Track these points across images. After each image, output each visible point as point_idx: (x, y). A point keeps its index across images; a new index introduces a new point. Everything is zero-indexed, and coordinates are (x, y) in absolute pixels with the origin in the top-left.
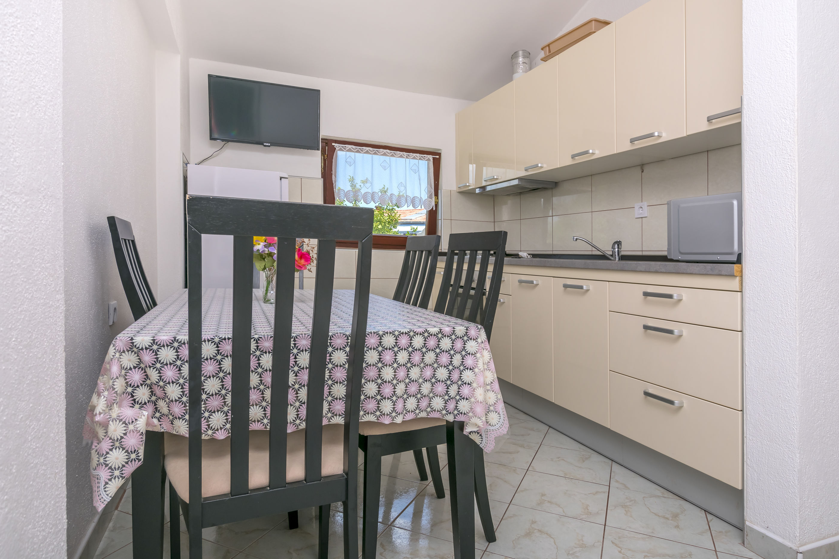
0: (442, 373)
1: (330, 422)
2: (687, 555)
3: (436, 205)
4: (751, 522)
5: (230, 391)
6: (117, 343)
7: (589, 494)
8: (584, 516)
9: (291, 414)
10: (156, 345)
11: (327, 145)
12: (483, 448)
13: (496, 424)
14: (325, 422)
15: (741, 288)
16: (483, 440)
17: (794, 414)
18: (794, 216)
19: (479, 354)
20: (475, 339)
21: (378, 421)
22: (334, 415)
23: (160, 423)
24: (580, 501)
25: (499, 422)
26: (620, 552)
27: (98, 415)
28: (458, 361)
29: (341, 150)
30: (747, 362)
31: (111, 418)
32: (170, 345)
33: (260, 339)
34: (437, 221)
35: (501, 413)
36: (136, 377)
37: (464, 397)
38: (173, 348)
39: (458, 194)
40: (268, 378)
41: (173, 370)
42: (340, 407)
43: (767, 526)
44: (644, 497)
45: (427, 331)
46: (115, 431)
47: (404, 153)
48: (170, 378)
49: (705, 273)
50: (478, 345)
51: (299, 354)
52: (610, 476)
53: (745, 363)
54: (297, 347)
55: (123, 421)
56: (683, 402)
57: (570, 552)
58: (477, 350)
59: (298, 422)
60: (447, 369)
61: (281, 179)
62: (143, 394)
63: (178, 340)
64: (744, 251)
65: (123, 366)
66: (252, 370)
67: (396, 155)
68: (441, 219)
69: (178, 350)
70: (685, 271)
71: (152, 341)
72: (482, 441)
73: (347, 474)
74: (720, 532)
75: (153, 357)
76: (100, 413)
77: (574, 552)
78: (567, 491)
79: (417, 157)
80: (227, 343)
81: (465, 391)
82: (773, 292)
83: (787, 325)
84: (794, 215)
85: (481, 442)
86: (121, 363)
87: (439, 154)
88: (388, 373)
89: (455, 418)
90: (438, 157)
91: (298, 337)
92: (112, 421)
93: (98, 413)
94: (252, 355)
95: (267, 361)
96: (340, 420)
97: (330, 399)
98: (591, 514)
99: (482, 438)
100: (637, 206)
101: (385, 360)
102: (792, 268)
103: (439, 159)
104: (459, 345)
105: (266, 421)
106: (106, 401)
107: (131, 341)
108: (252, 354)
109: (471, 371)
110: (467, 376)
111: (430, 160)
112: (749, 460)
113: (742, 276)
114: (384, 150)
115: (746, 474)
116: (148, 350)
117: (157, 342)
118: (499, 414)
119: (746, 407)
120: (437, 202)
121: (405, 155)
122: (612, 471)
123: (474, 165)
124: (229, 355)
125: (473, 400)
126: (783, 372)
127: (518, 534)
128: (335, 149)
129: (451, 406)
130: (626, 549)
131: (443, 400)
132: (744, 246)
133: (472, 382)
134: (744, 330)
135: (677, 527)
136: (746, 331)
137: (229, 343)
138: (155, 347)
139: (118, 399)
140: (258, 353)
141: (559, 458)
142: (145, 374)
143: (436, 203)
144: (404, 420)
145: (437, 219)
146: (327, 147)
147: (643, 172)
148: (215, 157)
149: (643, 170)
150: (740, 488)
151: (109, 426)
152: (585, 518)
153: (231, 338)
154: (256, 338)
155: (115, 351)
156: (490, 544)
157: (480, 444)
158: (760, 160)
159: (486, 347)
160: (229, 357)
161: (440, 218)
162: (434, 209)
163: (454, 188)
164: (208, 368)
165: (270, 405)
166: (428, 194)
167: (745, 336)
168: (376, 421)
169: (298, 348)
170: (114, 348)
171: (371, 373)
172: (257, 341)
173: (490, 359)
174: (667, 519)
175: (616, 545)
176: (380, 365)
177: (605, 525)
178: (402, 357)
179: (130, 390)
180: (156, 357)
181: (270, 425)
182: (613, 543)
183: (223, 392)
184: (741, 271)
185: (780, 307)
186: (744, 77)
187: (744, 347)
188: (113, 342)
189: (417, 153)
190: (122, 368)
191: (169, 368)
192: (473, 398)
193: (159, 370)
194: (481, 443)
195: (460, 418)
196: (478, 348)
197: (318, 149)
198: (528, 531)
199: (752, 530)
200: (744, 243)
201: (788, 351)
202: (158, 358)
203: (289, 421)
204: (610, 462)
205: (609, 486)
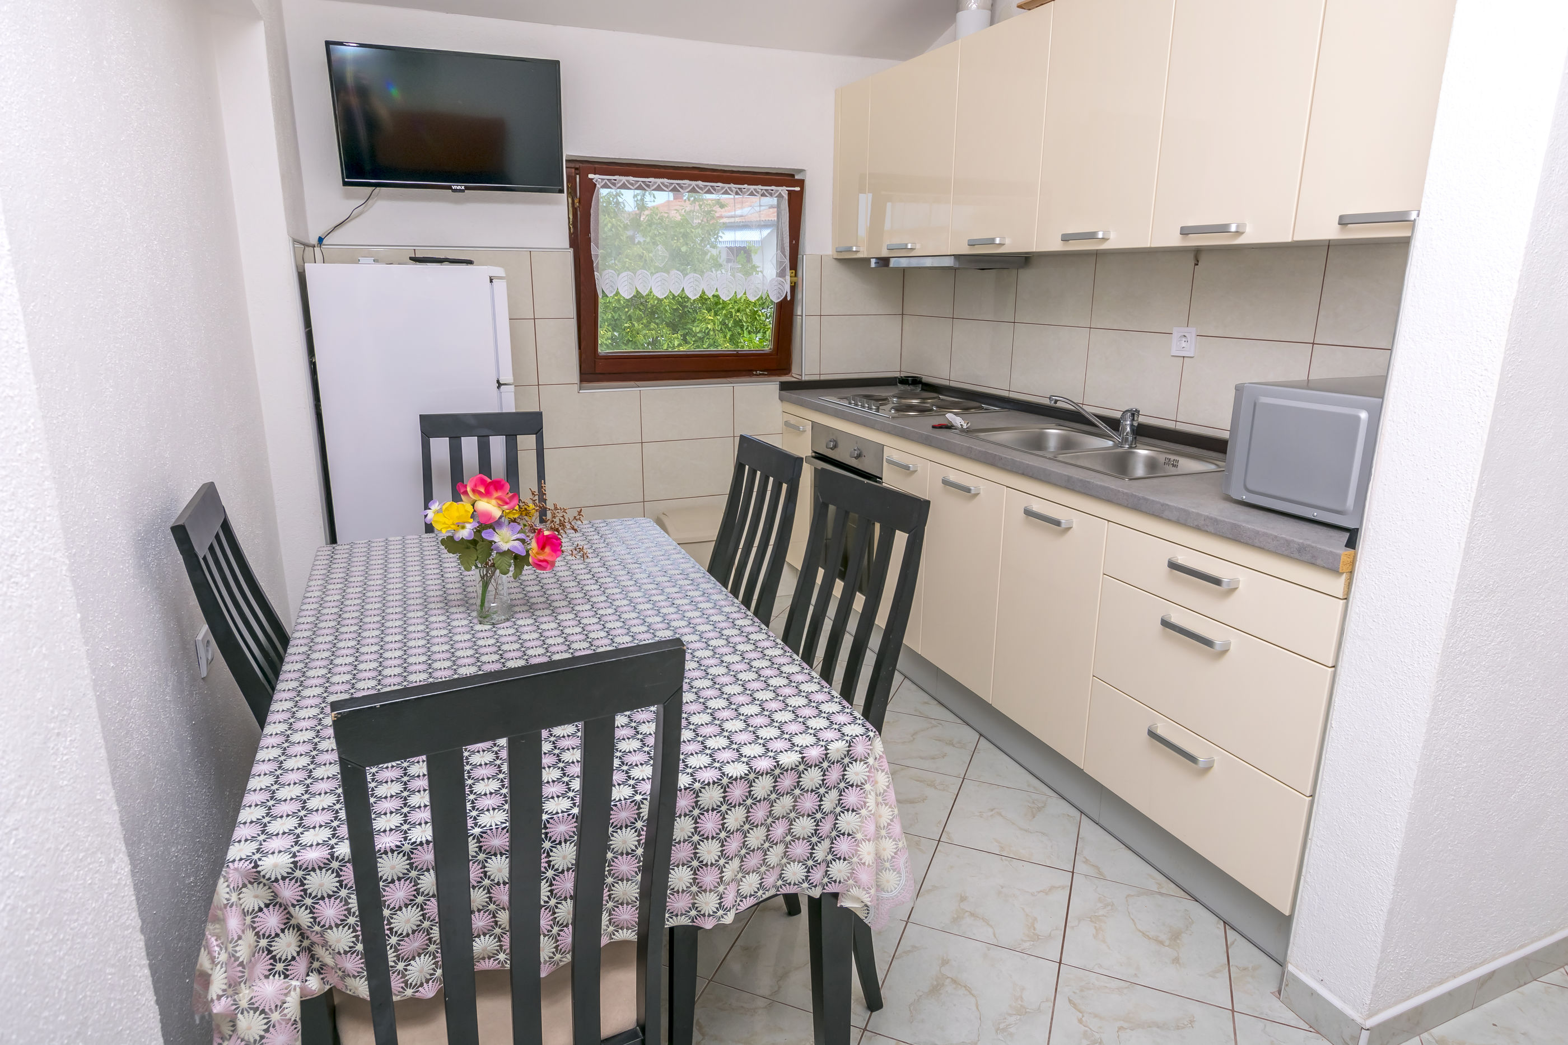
0: (804, 826)
1: (612, 939)
2: (1186, 1023)
3: (793, 288)
4: (1297, 967)
5: (437, 923)
6: (230, 875)
7: (1039, 892)
8: (1027, 945)
9: (546, 947)
10: (300, 870)
11: (577, 172)
12: (869, 925)
13: (893, 889)
14: (604, 941)
15: (1346, 592)
16: (870, 912)
17: (1398, 824)
18: (1469, 488)
19: (868, 784)
20: (864, 760)
21: (694, 924)
22: (619, 927)
23: (322, 976)
24: (1023, 909)
25: (898, 885)
26: (1080, 1021)
27: (216, 1002)
28: (831, 803)
29: (605, 186)
30: (1333, 722)
31: (238, 1008)
32: (324, 866)
33: (483, 835)
34: (794, 317)
35: (903, 871)
36: (272, 920)
37: (840, 857)
38: (330, 871)
39: (835, 262)
40: (503, 895)
41: (335, 905)
42: (629, 915)
43: (1321, 978)
44: (1128, 896)
45: (778, 765)
46: (249, 1028)
47: (732, 185)
48: (332, 920)
49: (1286, 553)
50: (867, 769)
51: (553, 849)
52: (1076, 848)
53: (1331, 723)
54: (550, 838)
55: (260, 1009)
56: (1214, 760)
57: (1002, 1026)
58: (866, 778)
59: (558, 956)
60: (812, 818)
61: (491, 281)
62: (287, 945)
63: (337, 857)
64: (1365, 529)
65: (246, 910)
66: (473, 886)
67: (715, 190)
68: (802, 316)
69: (341, 873)
70: (1250, 542)
71: (292, 866)
72: (868, 913)
73: (643, 1029)
74: (1245, 969)
75: (297, 890)
76: (219, 997)
77: (1007, 1025)
78: (1002, 887)
79: (758, 192)
80: (426, 850)
81: (843, 846)
82: (1402, 616)
83: (1417, 679)
84: (1469, 485)
85: (866, 915)
86: (243, 907)
87: (801, 183)
88: (709, 851)
89: (824, 889)
90: (798, 189)
91: (550, 820)
92: (242, 1013)
93: (215, 997)
94: (471, 863)
95: (499, 867)
96: (630, 935)
97: (611, 904)
98: (1039, 939)
99: (868, 910)
100: (1177, 332)
101: (705, 830)
102: (1446, 582)
103: (801, 194)
104: (834, 775)
105: (502, 956)
106: (225, 972)
107: (255, 870)
108: (472, 860)
109: (854, 813)
110: (847, 821)
111: (783, 197)
112: (1311, 875)
113: (1351, 573)
114: (691, 182)
115: (1302, 896)
116: (288, 879)
117: (300, 866)
118: (899, 873)
119: (1319, 793)
120: (795, 283)
121: (734, 189)
122: (1080, 836)
123: (870, 195)
124: (430, 867)
125: (855, 859)
126: (1393, 754)
127: (919, 990)
128: (595, 185)
129: (817, 875)
130: (1090, 1013)
131: (804, 866)
132: (1367, 519)
133: (855, 831)
134: (1339, 667)
135: (1176, 960)
136: (1343, 670)
137: (430, 850)
138: (299, 874)
139: (246, 974)
140: (482, 856)
141: (992, 810)
142: (287, 911)
143: (793, 284)
144: (737, 912)
145: (795, 314)
146: (578, 176)
147: (1197, 265)
148: (356, 217)
149: (1198, 261)
150: (1287, 913)
151: (238, 1022)
152: (1029, 949)
153: (431, 842)
154: (477, 834)
155: (228, 890)
156: (874, 1013)
157: (864, 918)
158: (1426, 363)
159: (882, 766)
160: (431, 871)
161: (799, 313)
162: (789, 298)
163: (829, 250)
164: (396, 894)
165: (508, 933)
166: (777, 269)
167: (1339, 679)
168: (691, 924)
169: (552, 840)
170: (226, 884)
171: (680, 853)
172: (479, 839)
173: (888, 787)
174: (1162, 943)
175: (1075, 1006)
176: (696, 838)
177: (1060, 963)
178: (735, 818)
179: (264, 943)
180: (302, 888)
181: (511, 963)
182: (1070, 1001)
183: (426, 924)
184: (1353, 563)
185: (1410, 645)
186: (1427, 181)
187: (1334, 697)
188: (223, 873)
189: (757, 185)
190: (245, 913)
191: (328, 904)
192: (855, 858)
193: (310, 909)
194: (866, 917)
195: (831, 889)
196: (868, 774)
197: (561, 191)
198: (935, 983)
199: (1296, 979)
200: (1368, 515)
201: (1409, 722)
202: (307, 890)
203: (542, 960)
204: (1078, 814)
205: (1073, 873)
